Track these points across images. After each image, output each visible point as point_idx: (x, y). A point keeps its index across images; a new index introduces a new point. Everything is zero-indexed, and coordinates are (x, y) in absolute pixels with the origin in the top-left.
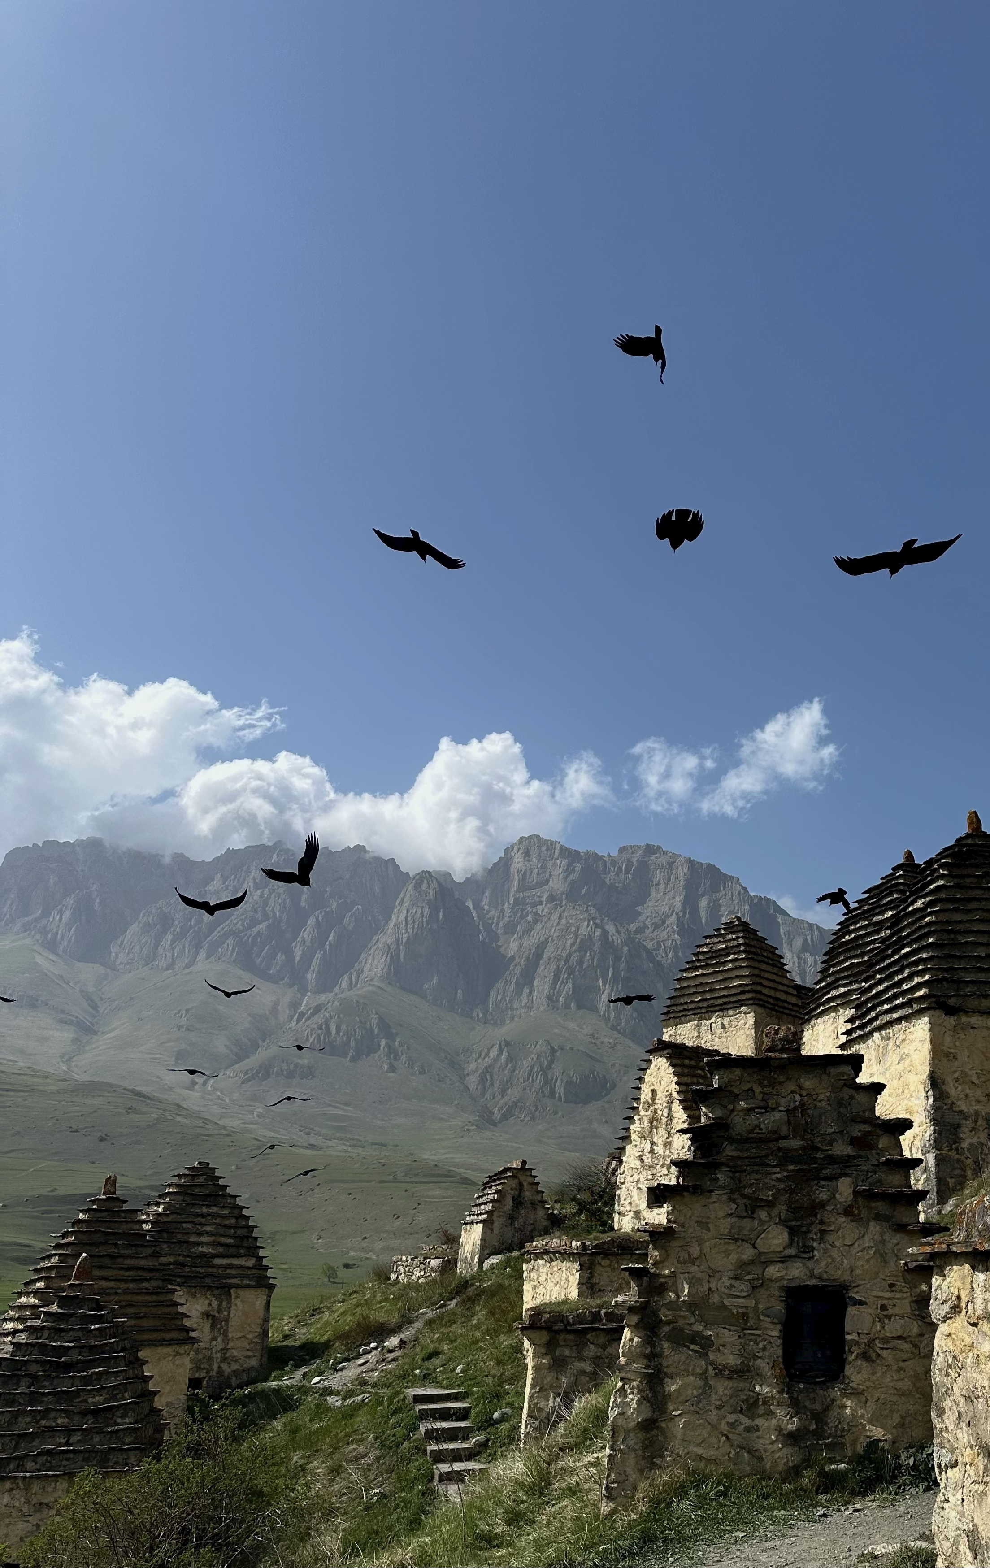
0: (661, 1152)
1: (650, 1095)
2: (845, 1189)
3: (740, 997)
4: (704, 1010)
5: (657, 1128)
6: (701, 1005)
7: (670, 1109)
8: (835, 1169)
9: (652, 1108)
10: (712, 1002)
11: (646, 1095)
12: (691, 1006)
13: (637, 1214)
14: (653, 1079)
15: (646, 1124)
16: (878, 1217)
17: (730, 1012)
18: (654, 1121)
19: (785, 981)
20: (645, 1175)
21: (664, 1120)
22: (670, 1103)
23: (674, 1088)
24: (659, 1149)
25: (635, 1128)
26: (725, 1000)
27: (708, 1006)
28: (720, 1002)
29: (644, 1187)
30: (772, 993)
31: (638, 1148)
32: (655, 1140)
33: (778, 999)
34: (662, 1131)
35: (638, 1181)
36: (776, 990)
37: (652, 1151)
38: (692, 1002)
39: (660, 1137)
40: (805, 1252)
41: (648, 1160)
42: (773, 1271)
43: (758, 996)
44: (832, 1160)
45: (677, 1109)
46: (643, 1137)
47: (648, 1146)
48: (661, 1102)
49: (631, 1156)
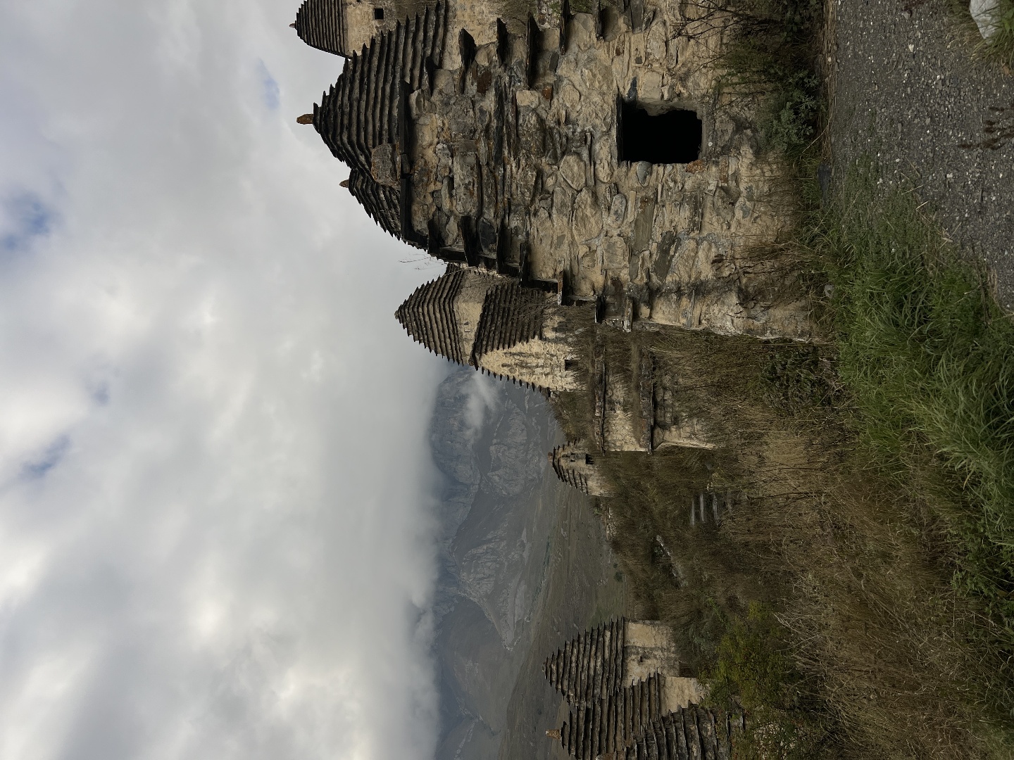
0: (543, 361)
1: (505, 368)
2: (526, 98)
3: (448, 312)
4: (456, 337)
5: (527, 364)
6: (453, 338)
7: (514, 354)
8: (508, 108)
9: (514, 366)
10: (451, 331)
11: (505, 371)
12: (454, 345)
14: (495, 366)
15: (524, 371)
16: (554, 67)
17: (457, 318)
18: (522, 365)
19: (439, 283)
20: (557, 372)
21: (522, 358)
22: (511, 354)
23: (501, 351)
24: (541, 362)
25: (526, 379)
26: (450, 322)
27: (454, 333)
28: (451, 326)
30: (446, 291)
31: (540, 376)
32: (534, 365)
33: (450, 287)
34: (529, 360)
35: (561, 377)
36: (444, 289)
37: (542, 367)
38: (451, 344)
39: (532, 361)
40: (587, 140)
41: (548, 370)
42: (603, 174)
43: (447, 300)
44: (500, 112)
45: (514, 349)
46: (533, 373)
47: (539, 370)
48: (510, 361)
49: (545, 382)
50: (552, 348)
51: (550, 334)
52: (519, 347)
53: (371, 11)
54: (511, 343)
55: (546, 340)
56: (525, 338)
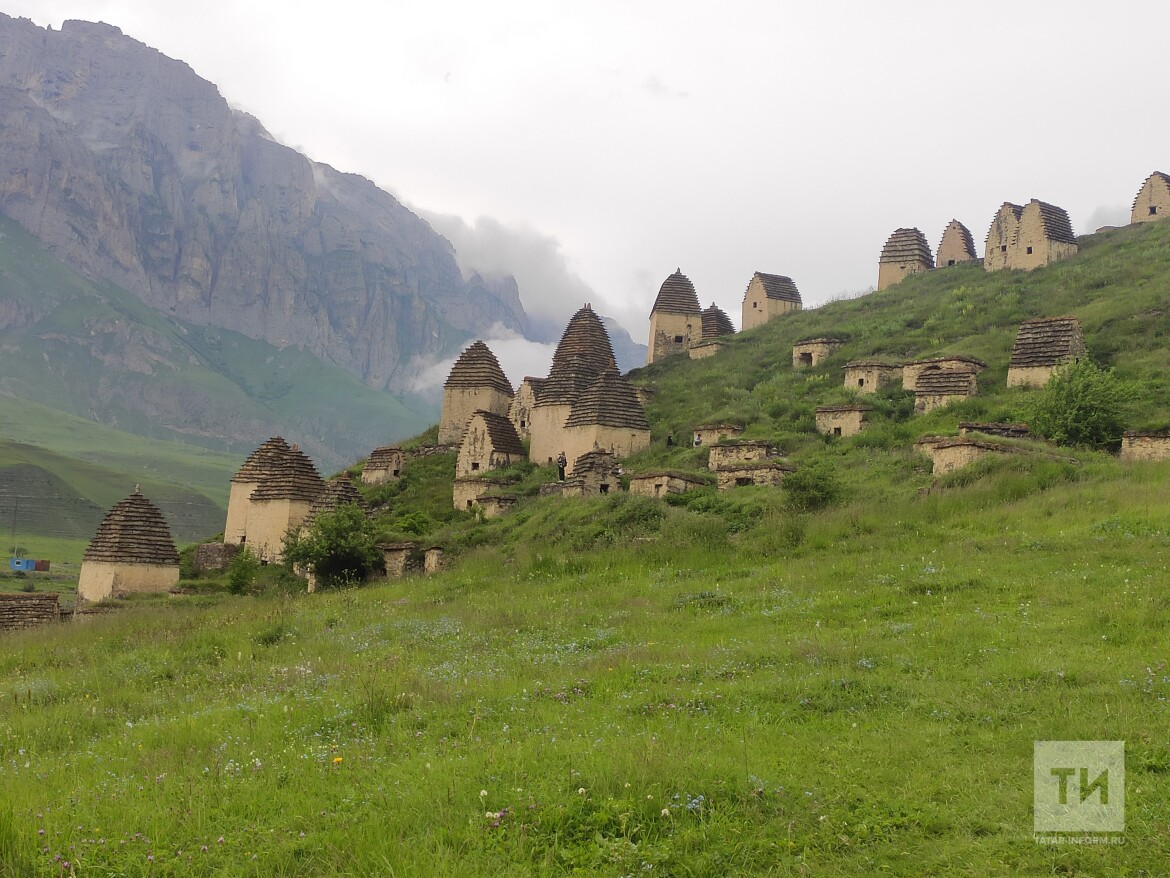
1: (474, 429)
3: (484, 381)
4: (466, 385)
5: (477, 442)
6: (464, 382)
7: (483, 436)
9: (475, 434)
10: (470, 381)
11: (471, 429)
13: (467, 472)
14: (475, 423)
15: (472, 440)
17: (480, 388)
18: (476, 440)
20: (471, 458)
21: (480, 439)
22: (483, 434)
23: (486, 429)
24: (478, 449)
25: (466, 440)
26: (476, 382)
27: (469, 384)
28: (474, 382)
29: (470, 463)
30: (496, 380)
31: (468, 448)
35: (467, 460)
36: (498, 379)
37: (475, 451)
39: (478, 445)
41: (472, 453)
45: (487, 436)
46: (470, 444)
47: (472, 448)
48: (479, 433)
49: (464, 450)
50: (487, 457)
51: (495, 456)
52: (488, 439)
53: (682, 334)
54: (490, 433)
55: (492, 454)
56: (493, 442)
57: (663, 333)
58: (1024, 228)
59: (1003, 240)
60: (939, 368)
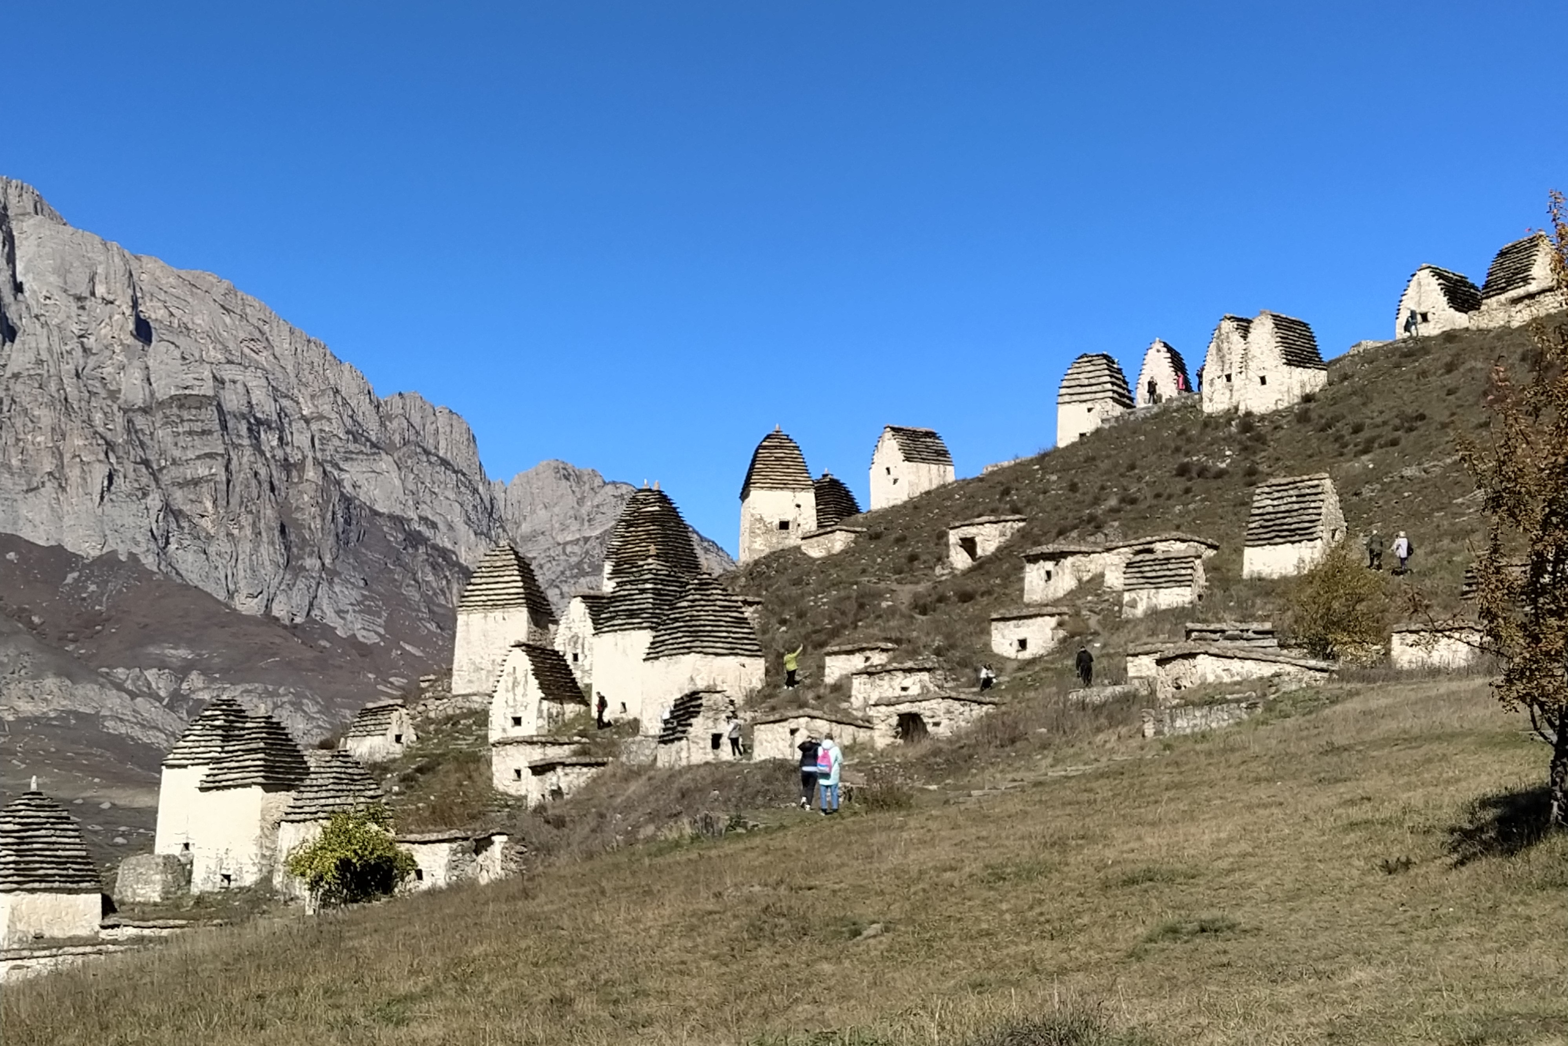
1: (512, 669)
3: (515, 601)
4: (489, 607)
5: (517, 687)
9: (514, 677)
10: (495, 602)
11: (508, 668)
14: (513, 661)
15: (510, 685)
17: (509, 610)
18: (515, 684)
21: (522, 683)
22: (526, 676)
23: (529, 668)
24: (519, 698)
25: (502, 686)
26: (504, 602)
27: (493, 605)
29: (509, 716)
31: (504, 697)
32: (516, 693)
34: (520, 689)
35: (503, 713)
37: (515, 700)
41: (511, 703)
43: (528, 601)
45: (531, 679)
46: (507, 691)
47: (511, 696)
48: (520, 675)
49: (498, 701)
50: (533, 708)
51: (545, 704)
52: (534, 682)
53: (788, 518)
54: (537, 675)
55: (541, 703)
56: (542, 686)
57: (761, 519)
58: (1254, 350)
59: (1227, 366)
60: (1151, 551)
